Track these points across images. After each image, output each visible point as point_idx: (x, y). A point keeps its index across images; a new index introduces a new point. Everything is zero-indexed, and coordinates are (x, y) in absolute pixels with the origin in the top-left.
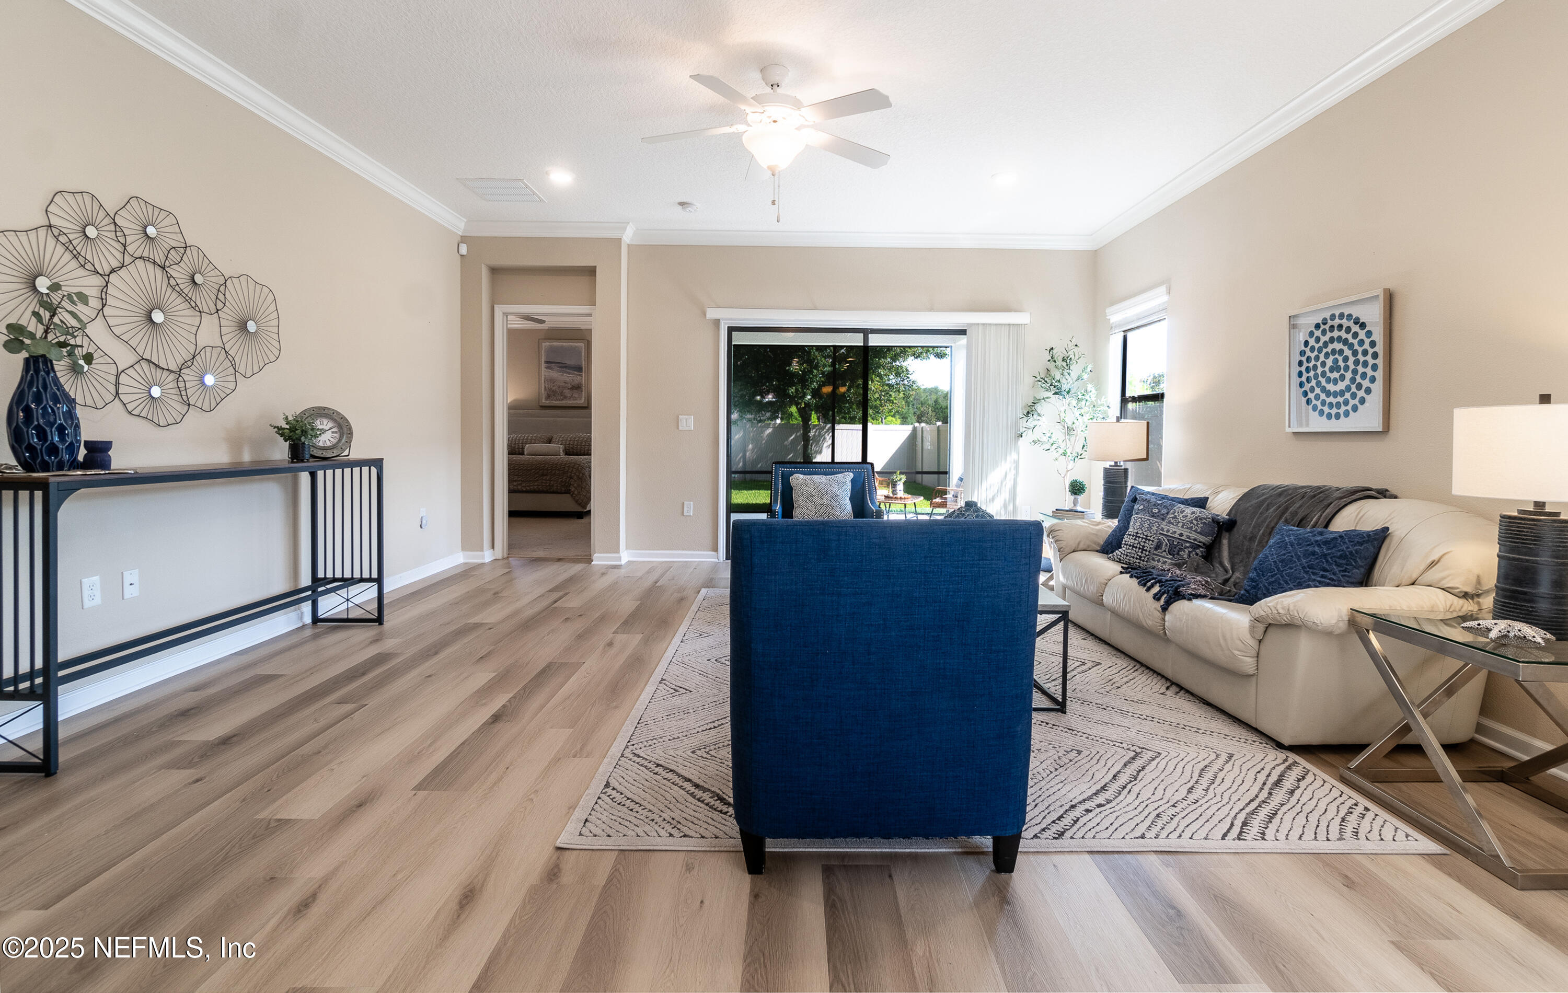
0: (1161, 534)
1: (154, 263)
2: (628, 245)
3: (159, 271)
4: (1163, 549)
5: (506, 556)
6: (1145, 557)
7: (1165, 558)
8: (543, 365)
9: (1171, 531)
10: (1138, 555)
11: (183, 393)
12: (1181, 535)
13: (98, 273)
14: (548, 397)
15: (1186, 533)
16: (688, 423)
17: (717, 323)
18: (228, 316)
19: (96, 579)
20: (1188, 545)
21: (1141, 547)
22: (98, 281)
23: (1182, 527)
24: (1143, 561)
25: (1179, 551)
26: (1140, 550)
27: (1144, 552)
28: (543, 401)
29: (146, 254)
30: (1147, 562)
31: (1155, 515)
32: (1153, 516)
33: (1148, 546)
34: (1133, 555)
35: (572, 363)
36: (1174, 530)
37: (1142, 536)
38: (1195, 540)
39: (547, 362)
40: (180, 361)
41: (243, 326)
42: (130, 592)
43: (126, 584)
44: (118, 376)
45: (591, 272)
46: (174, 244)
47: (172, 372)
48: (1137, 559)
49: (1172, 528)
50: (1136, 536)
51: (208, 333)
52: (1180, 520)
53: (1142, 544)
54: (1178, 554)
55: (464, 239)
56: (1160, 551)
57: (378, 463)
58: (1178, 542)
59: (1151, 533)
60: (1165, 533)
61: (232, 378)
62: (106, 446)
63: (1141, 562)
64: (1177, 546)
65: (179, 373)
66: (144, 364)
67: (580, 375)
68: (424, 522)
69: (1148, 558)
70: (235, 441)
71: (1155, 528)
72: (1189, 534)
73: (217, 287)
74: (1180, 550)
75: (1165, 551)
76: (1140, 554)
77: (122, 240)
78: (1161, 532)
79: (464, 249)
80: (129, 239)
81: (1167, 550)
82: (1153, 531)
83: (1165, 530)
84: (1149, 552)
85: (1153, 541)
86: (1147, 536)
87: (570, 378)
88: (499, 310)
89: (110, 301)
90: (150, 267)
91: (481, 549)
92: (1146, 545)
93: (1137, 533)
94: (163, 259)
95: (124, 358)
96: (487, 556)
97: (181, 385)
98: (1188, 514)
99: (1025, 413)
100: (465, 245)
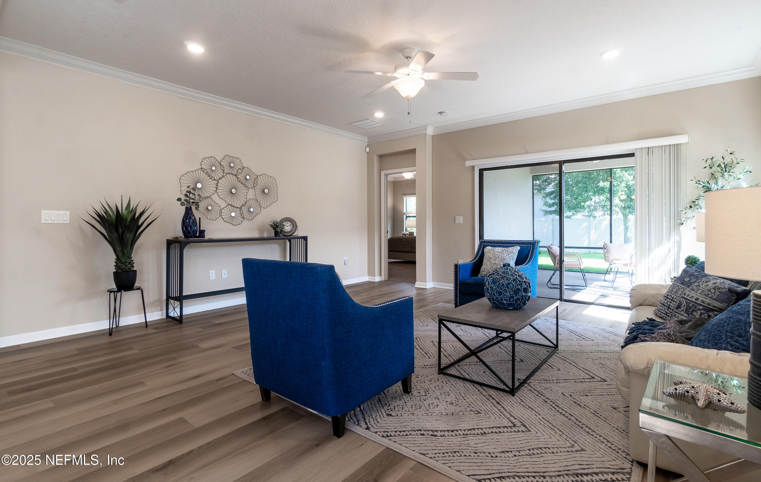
0: (683, 297)
1: (233, 174)
2: (432, 136)
3: (234, 177)
4: (682, 309)
5: (386, 279)
6: (669, 313)
7: (683, 315)
9: (690, 296)
10: (665, 311)
11: (242, 214)
12: (697, 299)
13: (215, 180)
15: (702, 299)
16: (460, 220)
17: (473, 168)
18: (258, 189)
19: (213, 271)
20: (701, 307)
21: (668, 306)
22: (215, 182)
23: (701, 293)
24: (668, 316)
25: (692, 312)
26: (667, 308)
27: (669, 310)
29: (230, 172)
30: (670, 317)
31: (685, 283)
32: (682, 284)
33: (673, 305)
34: (662, 311)
36: (693, 295)
37: (670, 297)
38: (709, 304)
40: (241, 204)
41: (263, 191)
42: (223, 276)
43: (223, 274)
44: (221, 210)
45: (413, 151)
46: (240, 167)
47: (238, 208)
48: (665, 314)
49: (693, 294)
50: (667, 298)
51: (251, 194)
52: (701, 288)
53: (669, 303)
54: (692, 314)
55: (368, 145)
56: (680, 310)
57: (305, 238)
58: (693, 305)
59: (676, 296)
60: (685, 297)
61: (259, 209)
62: (204, 231)
63: (667, 317)
64: (691, 307)
65: (241, 208)
66: (230, 206)
68: (346, 262)
69: (671, 315)
70: (261, 230)
71: (680, 292)
72: (704, 299)
73: (254, 179)
74: (694, 311)
75: (683, 310)
76: (666, 311)
77: (223, 169)
78: (683, 296)
79: (368, 150)
80: (225, 168)
81: (684, 310)
82: (678, 294)
83: (687, 294)
84: (673, 309)
85: (676, 302)
86: (673, 298)
88: (383, 173)
89: (219, 188)
90: (231, 175)
91: (374, 276)
92: (671, 304)
93: (668, 295)
94: (236, 172)
95: (223, 204)
96: (377, 279)
97: (242, 212)
98: (710, 284)
99: (689, 207)
100: (368, 148)
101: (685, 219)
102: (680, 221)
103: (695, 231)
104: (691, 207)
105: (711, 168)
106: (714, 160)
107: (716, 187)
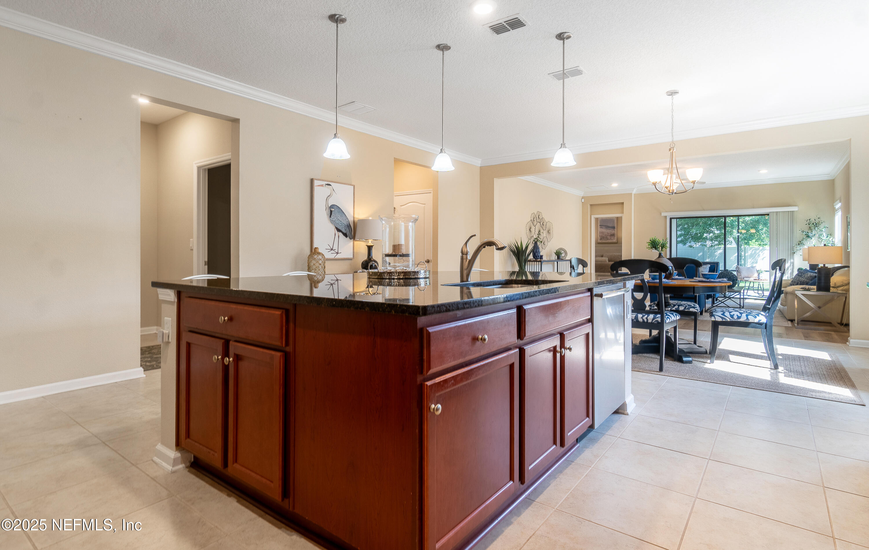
1: (539, 222)
2: (634, 194)
3: (540, 224)
8: (599, 226)
11: (542, 246)
14: (601, 239)
17: (666, 217)
28: (599, 241)
35: (611, 225)
39: (600, 226)
41: (548, 232)
45: (621, 203)
46: (541, 218)
49: (802, 279)
51: (545, 234)
55: (583, 198)
61: (547, 243)
67: (614, 230)
73: (546, 225)
79: (583, 201)
80: (537, 219)
87: (610, 231)
88: (593, 217)
98: (808, 275)
99: (798, 244)
100: (583, 199)
101: (796, 251)
102: (793, 252)
103: (802, 256)
104: (799, 244)
105: (809, 225)
106: (810, 220)
107: (811, 235)
